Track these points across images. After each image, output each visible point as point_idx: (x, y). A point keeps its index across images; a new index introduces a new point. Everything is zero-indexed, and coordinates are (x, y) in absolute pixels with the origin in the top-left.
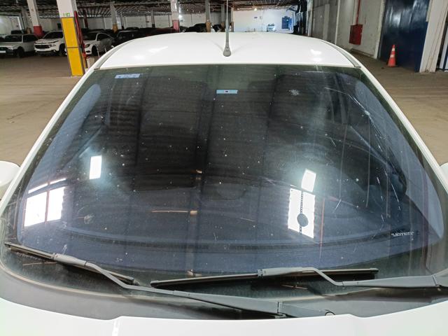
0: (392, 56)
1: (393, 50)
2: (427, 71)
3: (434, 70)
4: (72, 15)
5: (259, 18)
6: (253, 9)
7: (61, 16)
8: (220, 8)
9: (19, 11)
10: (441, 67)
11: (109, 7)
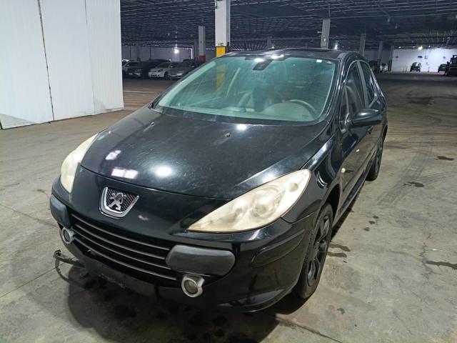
4: (225, 45)
5: (423, 56)
6: (416, 48)
7: (217, 45)
8: (378, 46)
9: (193, 44)
11: (266, 41)
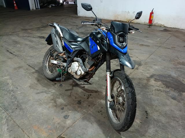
0: (15, 5)
1: (14, 2)
2: (33, 10)
3: (35, 9)
10: (37, 8)
